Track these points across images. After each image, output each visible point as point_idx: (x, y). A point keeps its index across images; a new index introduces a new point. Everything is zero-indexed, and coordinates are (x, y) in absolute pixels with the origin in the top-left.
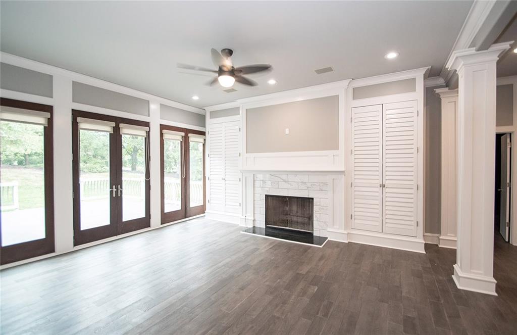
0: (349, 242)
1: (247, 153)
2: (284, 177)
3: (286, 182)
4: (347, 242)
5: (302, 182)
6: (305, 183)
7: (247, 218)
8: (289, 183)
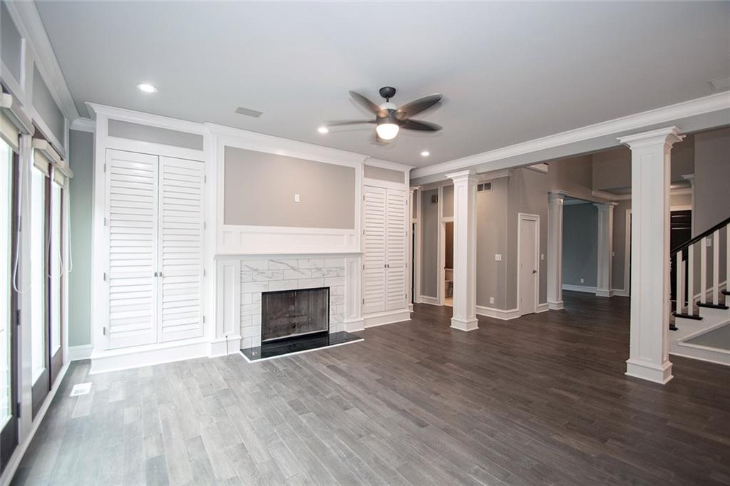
0: (366, 329)
1: (225, 224)
2: (293, 263)
3: (295, 270)
4: (363, 329)
5: (316, 268)
6: (320, 269)
7: (229, 339)
8: (299, 271)
